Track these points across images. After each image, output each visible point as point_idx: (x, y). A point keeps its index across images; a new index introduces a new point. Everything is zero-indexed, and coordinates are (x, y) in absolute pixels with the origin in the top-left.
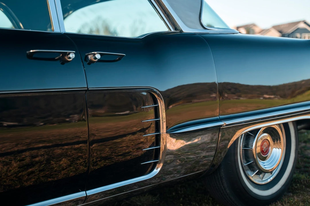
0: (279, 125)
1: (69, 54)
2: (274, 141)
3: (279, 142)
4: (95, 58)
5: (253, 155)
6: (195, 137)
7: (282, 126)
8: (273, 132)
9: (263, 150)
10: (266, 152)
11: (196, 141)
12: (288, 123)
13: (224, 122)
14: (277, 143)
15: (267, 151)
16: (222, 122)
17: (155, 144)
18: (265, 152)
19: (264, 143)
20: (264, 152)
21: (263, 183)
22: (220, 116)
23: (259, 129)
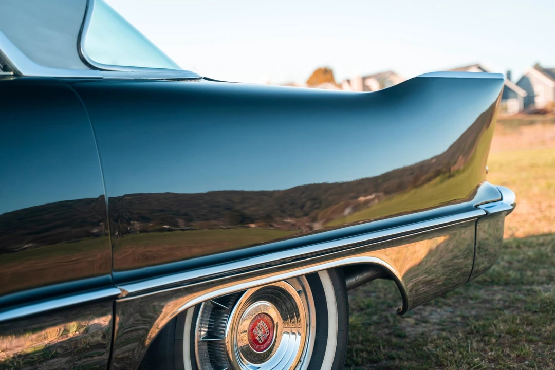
5: (228, 354)
8: (279, 296)
9: (257, 338)
10: (263, 343)
12: (319, 273)
13: (123, 287)
15: (266, 340)
16: (116, 287)
18: (260, 342)
19: (259, 324)
20: (259, 344)
22: (115, 274)
23: (240, 293)
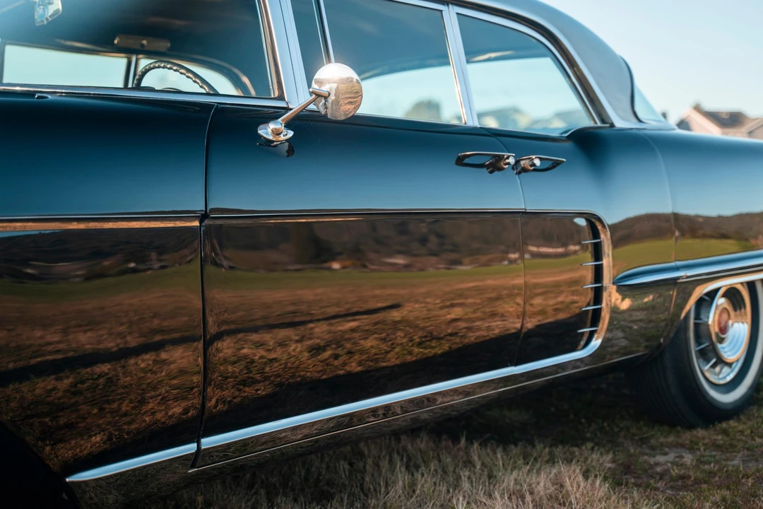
0: (742, 283)
1: (508, 158)
2: (735, 310)
3: (743, 310)
4: (534, 165)
6: (646, 294)
7: (745, 285)
9: (722, 325)
10: (725, 330)
11: (646, 300)
14: (740, 313)
15: (726, 328)
17: (592, 303)
18: (723, 329)
19: (723, 316)
21: (722, 382)
